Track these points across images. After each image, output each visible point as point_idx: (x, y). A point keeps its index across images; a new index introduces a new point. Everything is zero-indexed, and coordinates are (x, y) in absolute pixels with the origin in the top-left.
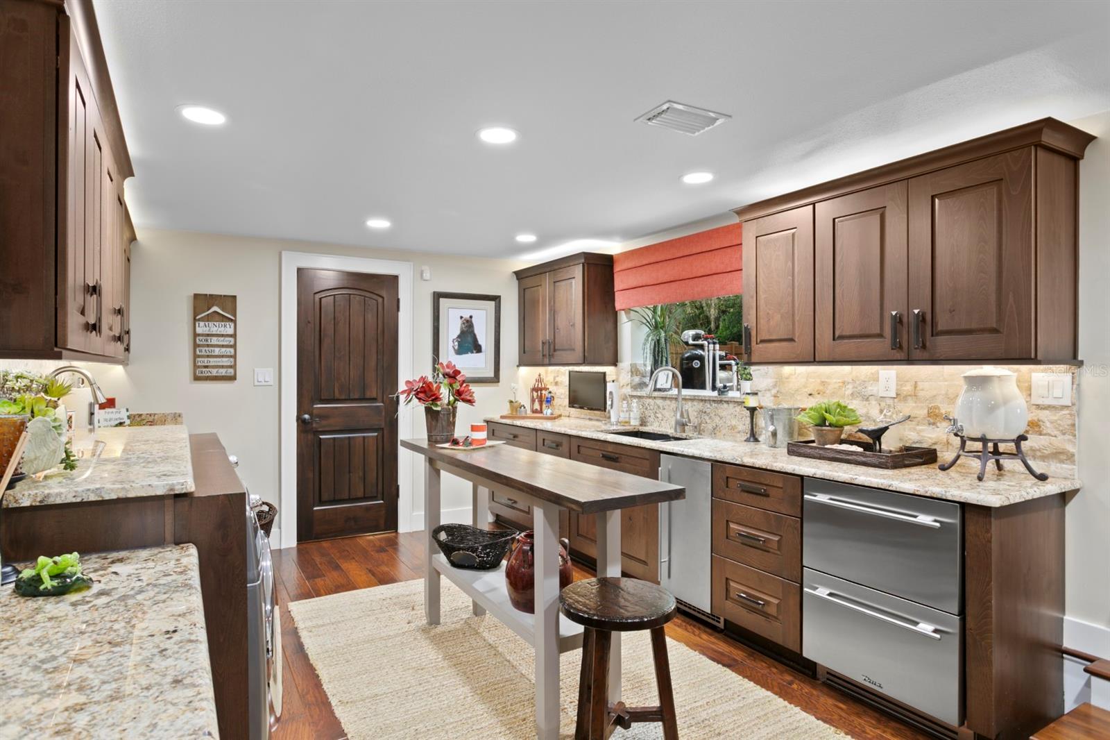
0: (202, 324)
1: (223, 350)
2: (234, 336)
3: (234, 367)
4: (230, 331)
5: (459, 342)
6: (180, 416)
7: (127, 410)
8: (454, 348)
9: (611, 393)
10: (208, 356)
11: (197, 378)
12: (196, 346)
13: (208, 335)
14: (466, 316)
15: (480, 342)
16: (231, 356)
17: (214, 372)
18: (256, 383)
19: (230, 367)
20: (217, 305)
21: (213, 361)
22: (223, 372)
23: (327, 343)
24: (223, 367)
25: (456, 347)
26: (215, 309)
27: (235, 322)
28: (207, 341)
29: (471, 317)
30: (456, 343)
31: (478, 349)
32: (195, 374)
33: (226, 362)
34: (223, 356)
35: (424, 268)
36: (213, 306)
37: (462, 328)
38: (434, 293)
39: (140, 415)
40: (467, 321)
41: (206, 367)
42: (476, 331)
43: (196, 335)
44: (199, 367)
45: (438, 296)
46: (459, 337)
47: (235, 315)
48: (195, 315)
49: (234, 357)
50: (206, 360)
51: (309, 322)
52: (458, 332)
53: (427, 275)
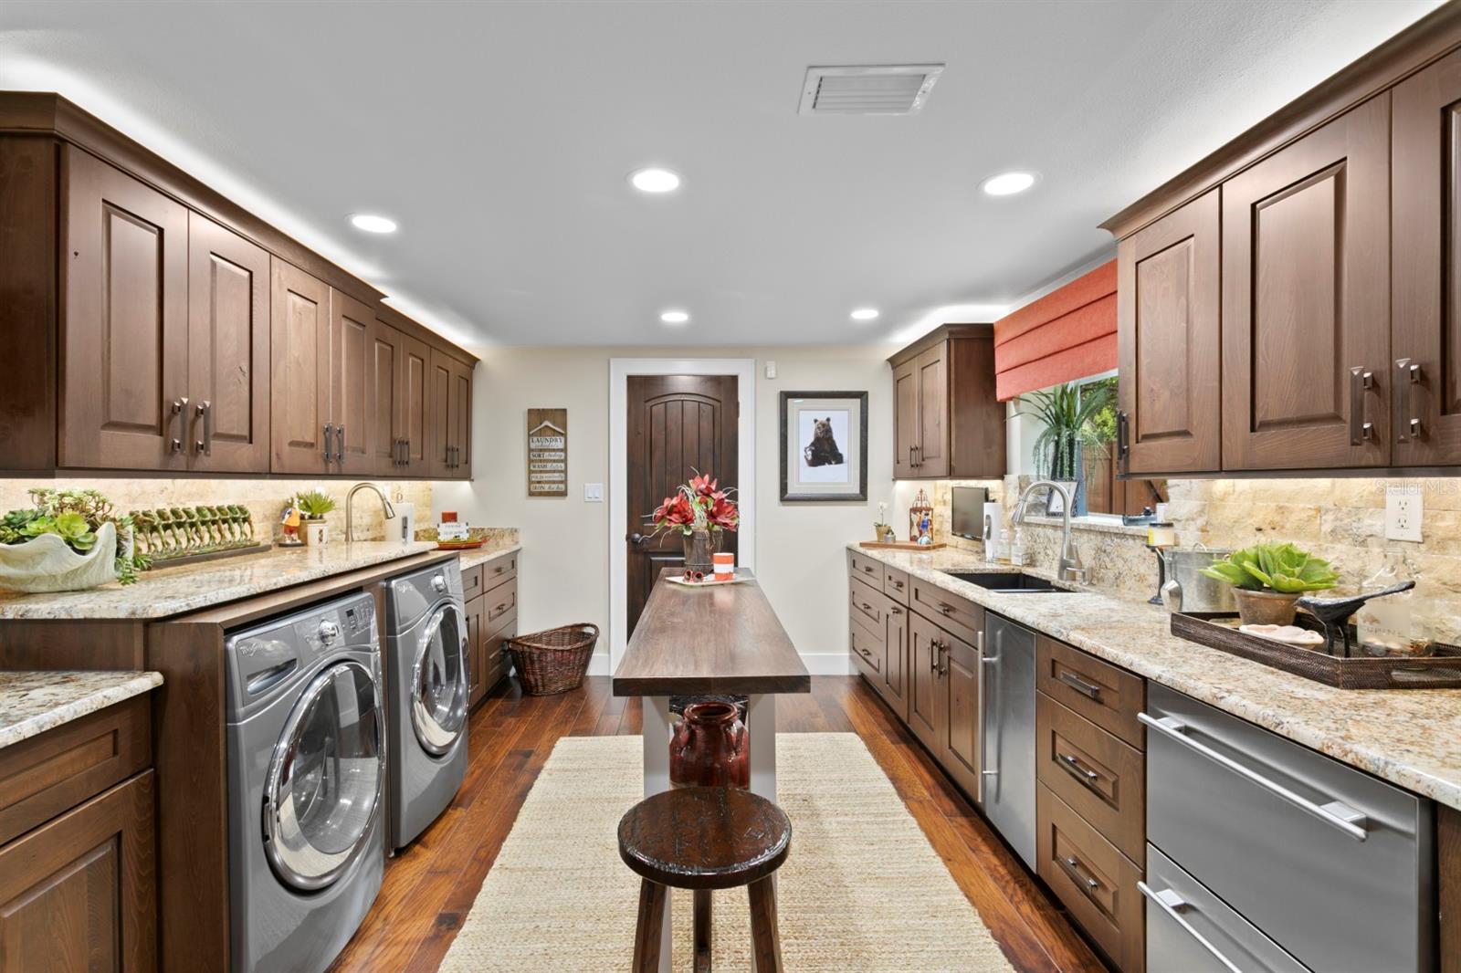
0: (535, 439)
1: (555, 464)
2: (565, 450)
3: (565, 482)
4: (560, 445)
5: (813, 451)
6: (516, 531)
7: (467, 524)
8: (807, 459)
9: (988, 517)
10: (541, 472)
11: (531, 494)
12: (530, 461)
13: (541, 450)
14: (822, 417)
15: (840, 451)
16: (561, 471)
17: (546, 488)
18: (587, 500)
19: (561, 482)
20: (549, 420)
21: (546, 477)
22: (554, 487)
23: (658, 454)
24: (554, 482)
25: (810, 458)
26: (547, 423)
27: (564, 435)
28: (539, 456)
29: (828, 420)
30: (810, 453)
31: (838, 459)
32: (529, 489)
33: (557, 477)
34: (554, 472)
35: (769, 363)
36: (545, 420)
37: (816, 434)
38: (781, 392)
39: (483, 529)
40: (824, 425)
41: (539, 482)
42: (835, 437)
43: (530, 450)
44: (533, 482)
45: (786, 396)
46: (813, 444)
47: (565, 428)
48: (529, 430)
49: (565, 472)
50: (539, 475)
51: (639, 433)
52: (812, 439)
53: (771, 373)
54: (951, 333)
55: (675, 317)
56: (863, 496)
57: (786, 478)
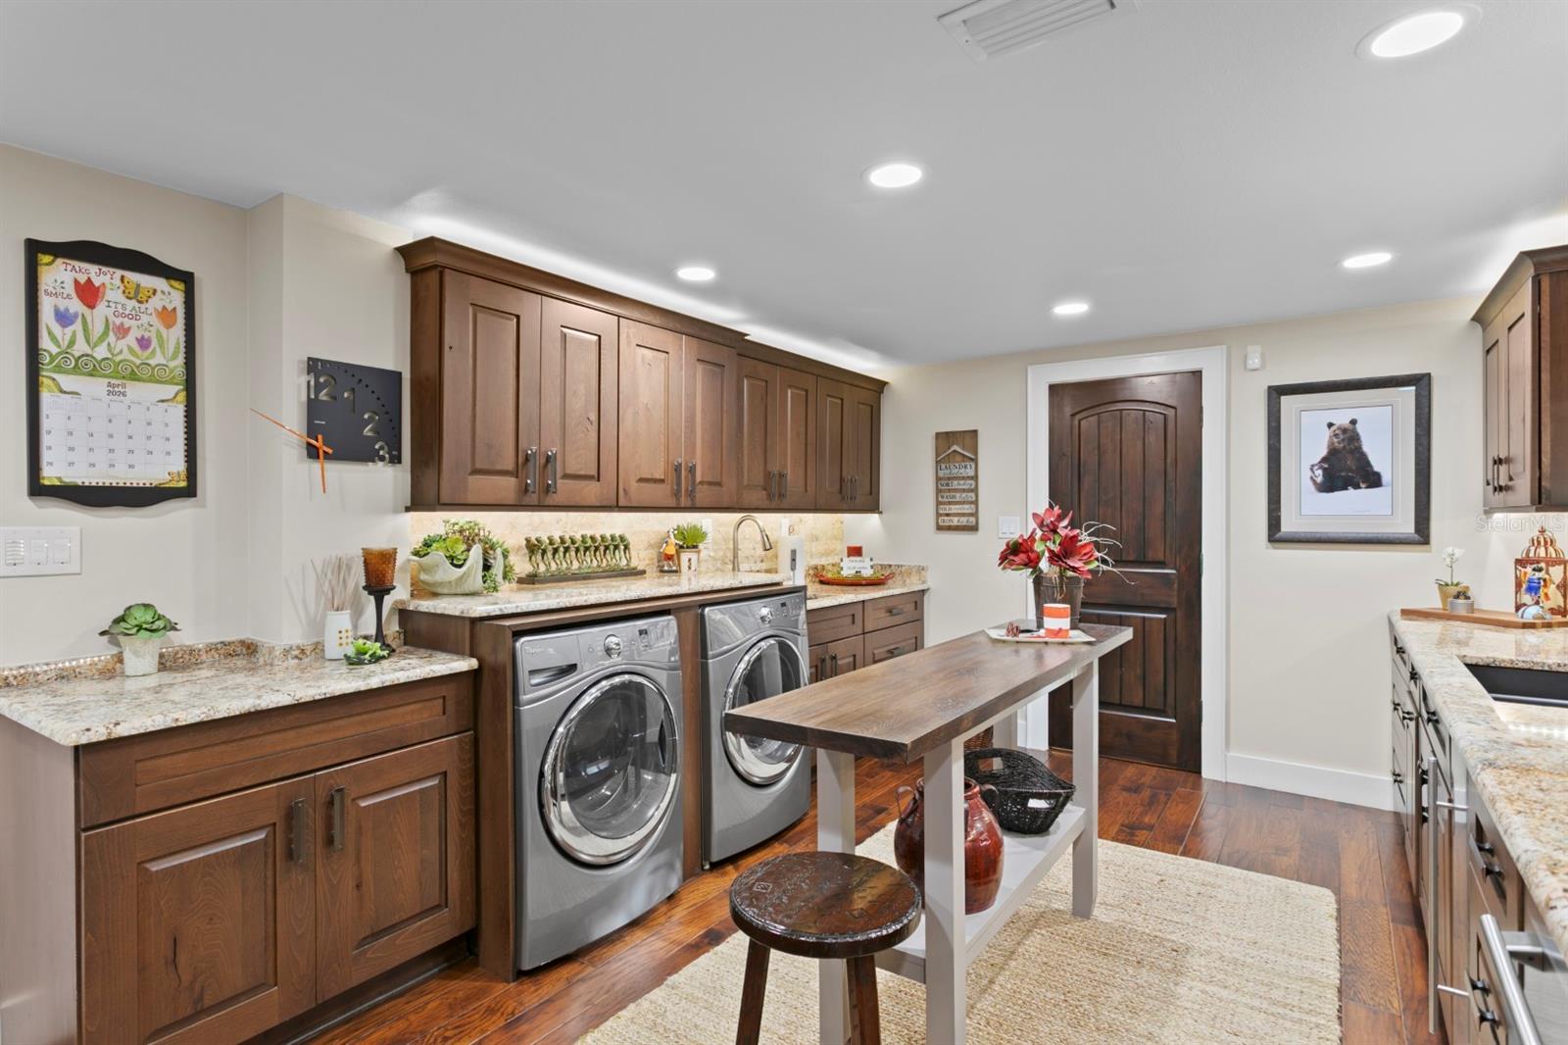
0: (943, 466)
1: (964, 495)
2: (975, 478)
3: (975, 514)
4: (971, 472)
5: (1324, 470)
6: (923, 569)
7: (871, 560)
8: (1314, 481)
10: (950, 503)
11: (939, 528)
12: (938, 491)
13: (949, 479)
14: (1342, 419)
15: (1376, 468)
16: (972, 503)
17: (955, 521)
18: (1001, 535)
19: (971, 515)
20: (958, 445)
21: (955, 509)
22: (964, 521)
23: (1088, 481)
24: (964, 515)
25: (1319, 479)
26: (955, 447)
27: (975, 460)
28: (948, 485)
29: (1354, 422)
30: (1319, 472)
31: (1374, 480)
32: (937, 523)
33: (967, 509)
34: (964, 503)
35: (1250, 349)
36: (953, 444)
37: (1331, 444)
38: (1270, 388)
39: (890, 566)
40: (1345, 431)
41: (947, 515)
42: (1366, 448)
43: (938, 479)
44: (941, 515)
45: (1277, 393)
46: (1324, 460)
47: (976, 453)
48: (937, 455)
49: (976, 503)
50: (947, 507)
51: (1064, 455)
52: (1323, 452)
53: (1254, 361)
54: (1536, 266)
55: (1071, 309)
56: (1422, 534)
57: (1278, 509)
